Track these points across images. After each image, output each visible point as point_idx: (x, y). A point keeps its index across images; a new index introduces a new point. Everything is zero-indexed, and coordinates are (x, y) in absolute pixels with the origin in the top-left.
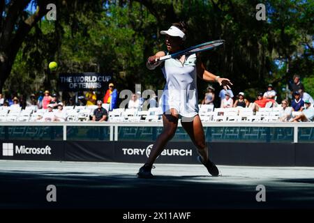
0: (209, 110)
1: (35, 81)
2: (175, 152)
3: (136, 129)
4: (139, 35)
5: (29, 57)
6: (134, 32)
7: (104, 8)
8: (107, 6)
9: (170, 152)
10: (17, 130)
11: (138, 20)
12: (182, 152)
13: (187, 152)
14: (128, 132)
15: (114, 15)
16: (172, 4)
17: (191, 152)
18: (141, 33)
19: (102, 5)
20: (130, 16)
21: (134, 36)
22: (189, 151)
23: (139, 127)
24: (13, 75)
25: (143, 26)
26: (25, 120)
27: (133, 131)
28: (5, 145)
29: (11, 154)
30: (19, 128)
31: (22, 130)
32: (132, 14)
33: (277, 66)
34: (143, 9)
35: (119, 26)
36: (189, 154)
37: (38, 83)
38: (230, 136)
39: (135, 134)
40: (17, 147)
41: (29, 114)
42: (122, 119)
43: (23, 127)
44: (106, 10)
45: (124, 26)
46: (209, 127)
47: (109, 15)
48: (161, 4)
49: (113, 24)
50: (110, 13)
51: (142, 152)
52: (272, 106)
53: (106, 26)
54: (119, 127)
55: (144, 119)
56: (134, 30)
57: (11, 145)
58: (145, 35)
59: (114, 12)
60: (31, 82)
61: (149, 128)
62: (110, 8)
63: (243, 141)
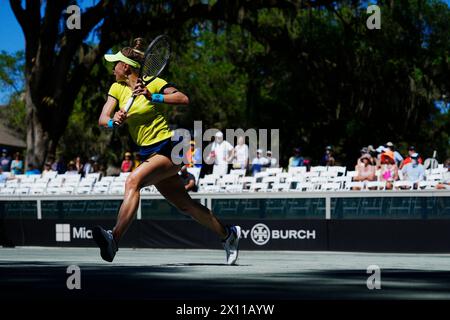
0: (340, 174)
1: (100, 139)
2: (292, 234)
3: (237, 203)
4: (241, 72)
5: (89, 106)
6: (233, 67)
7: (193, 35)
8: (197, 32)
9: (284, 235)
10: (74, 207)
11: (240, 51)
12: (302, 234)
13: (309, 234)
14: (226, 206)
15: (207, 45)
16: (285, 26)
17: (314, 234)
18: (244, 69)
19: (190, 31)
20: (229, 45)
21: (233, 72)
22: (311, 232)
23: (241, 200)
24: (70, 131)
25: (247, 60)
26: (85, 192)
27: (233, 205)
28: (59, 227)
29: (67, 238)
30: (77, 204)
31: (82, 206)
32: (231, 42)
33: (439, 110)
34: (246, 35)
35: (214, 60)
36: (311, 237)
37: (104, 141)
38: (370, 211)
39: (236, 209)
40: (75, 229)
41: (90, 184)
42: (216, 188)
43: (83, 201)
44: (195, 38)
45: (221, 59)
46: (339, 199)
47: (200, 45)
48: (270, 27)
49: (205, 58)
50: (200, 41)
51: (246, 234)
52: (429, 167)
53: (196, 60)
54: (213, 200)
55: (248, 188)
56: (234, 64)
57: (67, 227)
58: (248, 71)
59: (207, 40)
60: (94, 141)
61: (255, 201)
62: (201, 35)
63: (388, 217)
